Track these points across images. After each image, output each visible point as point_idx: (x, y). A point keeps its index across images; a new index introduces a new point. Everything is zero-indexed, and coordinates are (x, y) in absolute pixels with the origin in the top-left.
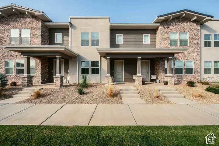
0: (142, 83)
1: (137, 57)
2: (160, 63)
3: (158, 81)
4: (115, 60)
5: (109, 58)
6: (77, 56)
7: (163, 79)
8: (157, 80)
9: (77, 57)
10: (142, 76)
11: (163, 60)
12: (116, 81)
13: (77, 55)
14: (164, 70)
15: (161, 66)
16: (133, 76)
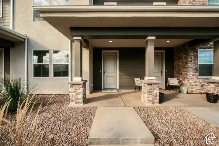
0: (158, 98)
1: (146, 37)
2: (187, 55)
3: (184, 89)
4: (103, 51)
5: (80, 38)
6: (23, 40)
7: (194, 87)
8: (181, 87)
9: (24, 42)
10: (158, 82)
11: (195, 48)
12: (105, 89)
13: (25, 39)
14: (196, 69)
15: (191, 61)
16: (134, 80)
